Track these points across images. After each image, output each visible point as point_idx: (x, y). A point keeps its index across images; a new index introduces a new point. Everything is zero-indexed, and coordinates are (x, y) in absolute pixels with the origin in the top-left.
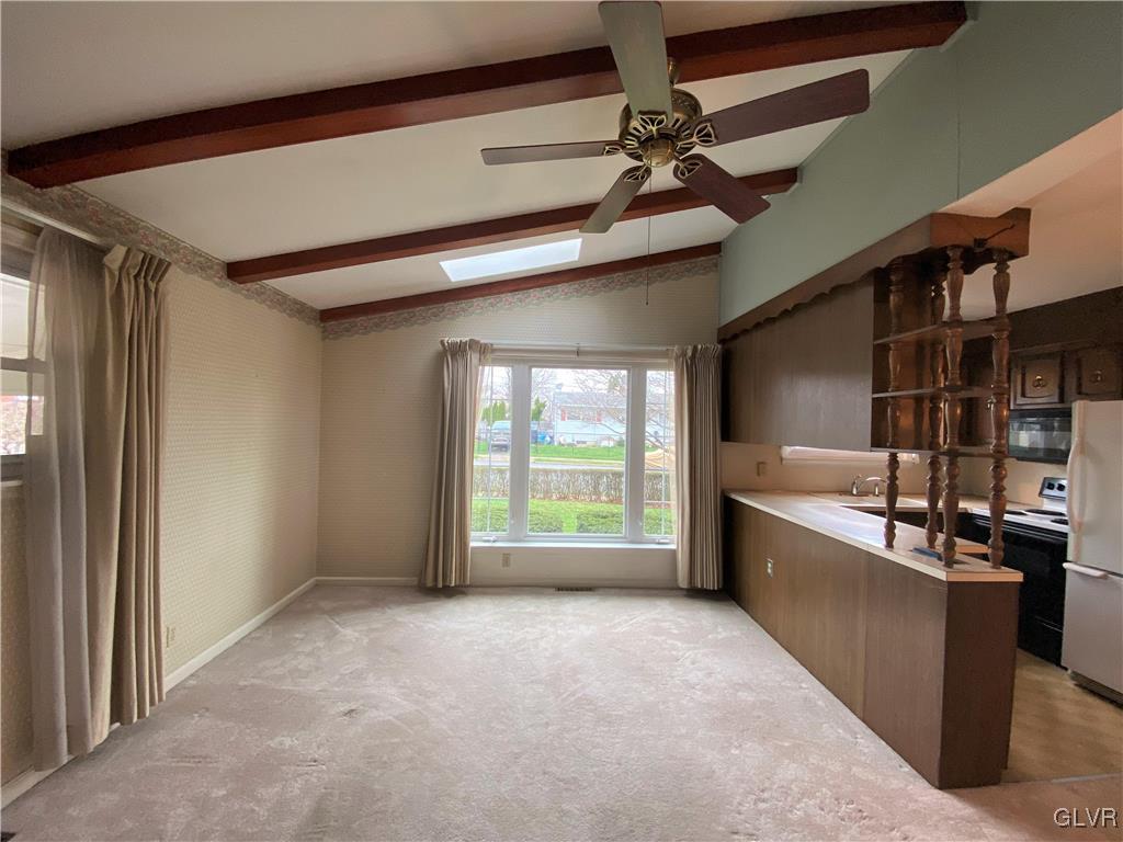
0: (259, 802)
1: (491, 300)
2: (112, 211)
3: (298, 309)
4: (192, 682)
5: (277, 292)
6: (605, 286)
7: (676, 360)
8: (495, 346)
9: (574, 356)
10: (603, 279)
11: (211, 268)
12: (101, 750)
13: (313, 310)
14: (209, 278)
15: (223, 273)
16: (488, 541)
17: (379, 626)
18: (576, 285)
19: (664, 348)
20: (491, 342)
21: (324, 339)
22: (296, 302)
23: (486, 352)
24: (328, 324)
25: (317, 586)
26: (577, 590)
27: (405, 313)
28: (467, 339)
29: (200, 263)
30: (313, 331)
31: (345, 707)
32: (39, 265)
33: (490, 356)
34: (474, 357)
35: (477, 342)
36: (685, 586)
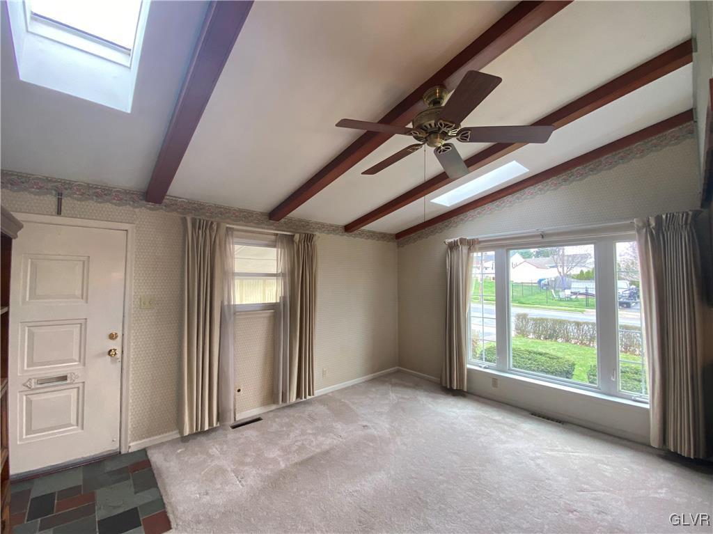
0: (316, 439)
1: (479, 210)
2: (300, 221)
3: (383, 236)
4: (330, 395)
5: (369, 232)
6: (565, 180)
7: (639, 231)
8: (480, 240)
9: (540, 239)
10: (563, 176)
11: (338, 230)
12: (291, 406)
13: (391, 235)
14: (337, 234)
15: (343, 231)
16: (480, 367)
17: (408, 397)
18: (540, 186)
19: (628, 222)
20: (477, 237)
21: (398, 247)
22: (381, 233)
23: (472, 245)
24: (399, 240)
25: (398, 371)
26: (548, 419)
27: (431, 228)
28: (458, 238)
29: (332, 229)
30: (393, 245)
31: (365, 424)
32: (279, 244)
33: (477, 246)
34: (465, 249)
35: (465, 239)
36: (656, 446)
